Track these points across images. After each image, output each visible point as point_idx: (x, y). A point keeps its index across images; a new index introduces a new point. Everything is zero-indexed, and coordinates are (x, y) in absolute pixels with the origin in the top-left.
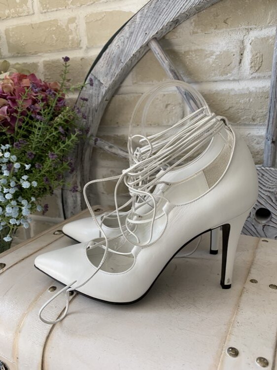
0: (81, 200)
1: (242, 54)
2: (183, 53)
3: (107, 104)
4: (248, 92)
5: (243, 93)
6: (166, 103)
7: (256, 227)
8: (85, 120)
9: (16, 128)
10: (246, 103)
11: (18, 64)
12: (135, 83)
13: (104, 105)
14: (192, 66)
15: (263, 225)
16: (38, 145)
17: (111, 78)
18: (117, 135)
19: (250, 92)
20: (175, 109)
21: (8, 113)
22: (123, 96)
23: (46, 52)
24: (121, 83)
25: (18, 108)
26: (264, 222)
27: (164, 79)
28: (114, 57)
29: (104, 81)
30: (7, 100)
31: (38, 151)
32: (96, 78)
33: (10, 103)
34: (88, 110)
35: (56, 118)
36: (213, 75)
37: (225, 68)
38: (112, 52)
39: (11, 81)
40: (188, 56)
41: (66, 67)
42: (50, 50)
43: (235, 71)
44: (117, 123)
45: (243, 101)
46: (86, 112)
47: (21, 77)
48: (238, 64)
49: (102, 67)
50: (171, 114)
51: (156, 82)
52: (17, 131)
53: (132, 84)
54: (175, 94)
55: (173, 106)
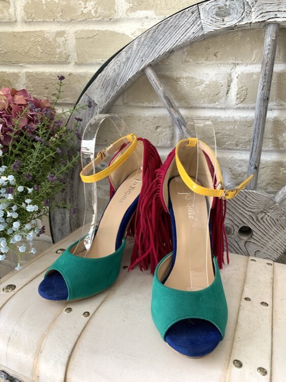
0: (70, 217)
1: (229, 86)
2: (175, 79)
4: (233, 120)
5: (229, 120)
6: (157, 125)
7: (239, 243)
9: (10, 148)
10: (231, 130)
12: (127, 103)
14: (182, 92)
17: (106, 100)
19: (235, 121)
20: (165, 131)
21: (2, 131)
25: (14, 126)
26: (245, 238)
27: (154, 103)
28: (110, 79)
29: (98, 102)
30: (2, 117)
32: (91, 99)
33: (5, 121)
34: (81, 128)
35: (52, 138)
36: (202, 102)
37: (213, 97)
38: (108, 75)
39: (5, 98)
40: (179, 82)
41: (61, 86)
43: (222, 100)
44: (106, 141)
45: (228, 128)
47: (14, 93)
48: (225, 94)
49: (97, 88)
50: (161, 135)
51: (146, 104)
52: (11, 151)
53: (122, 104)
54: (166, 118)
55: (163, 128)
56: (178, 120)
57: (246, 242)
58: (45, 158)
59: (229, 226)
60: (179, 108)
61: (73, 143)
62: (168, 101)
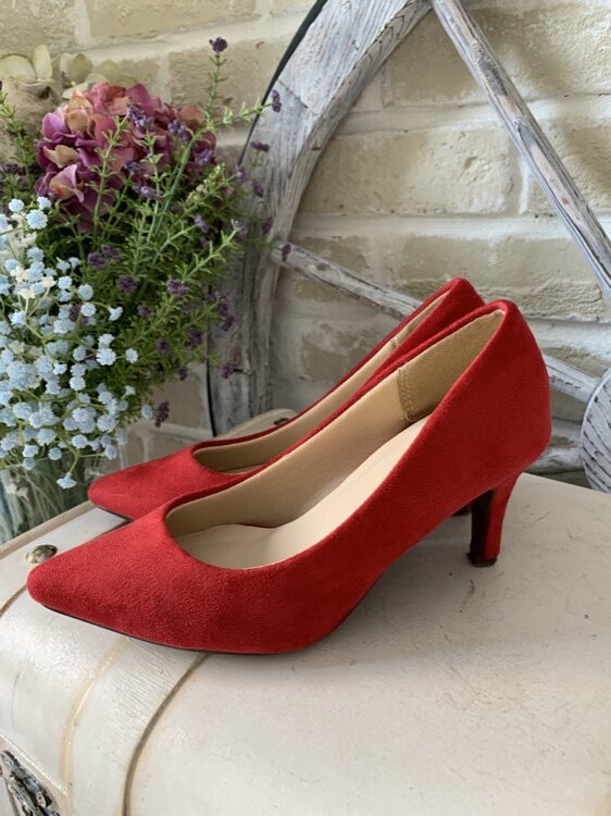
0: (249, 394)
2: (521, 17)
3: (316, 158)
6: (468, 154)
8: (261, 199)
9: (96, 219)
11: (109, 62)
12: (391, 104)
13: (308, 162)
14: (541, 53)
16: (145, 260)
17: (329, 91)
18: (340, 237)
20: (489, 169)
21: (78, 181)
22: (358, 137)
23: (176, 31)
24: (354, 104)
25: (101, 168)
27: (463, 93)
28: (338, 33)
29: (309, 99)
30: (75, 148)
31: (145, 276)
32: (291, 93)
33: (82, 155)
34: (269, 173)
35: (191, 194)
36: (599, 75)
38: (333, 22)
39: (87, 104)
40: (534, 26)
41: (219, 65)
42: (184, 27)
44: (341, 206)
46: (264, 179)
47: (112, 93)
49: (307, 62)
50: (478, 182)
51: (442, 100)
52: (99, 226)
53: (380, 106)
54: (493, 132)
55: (483, 162)
56: (519, 130)
58: (168, 242)
60: (532, 100)
61: (252, 211)
62: (491, 75)
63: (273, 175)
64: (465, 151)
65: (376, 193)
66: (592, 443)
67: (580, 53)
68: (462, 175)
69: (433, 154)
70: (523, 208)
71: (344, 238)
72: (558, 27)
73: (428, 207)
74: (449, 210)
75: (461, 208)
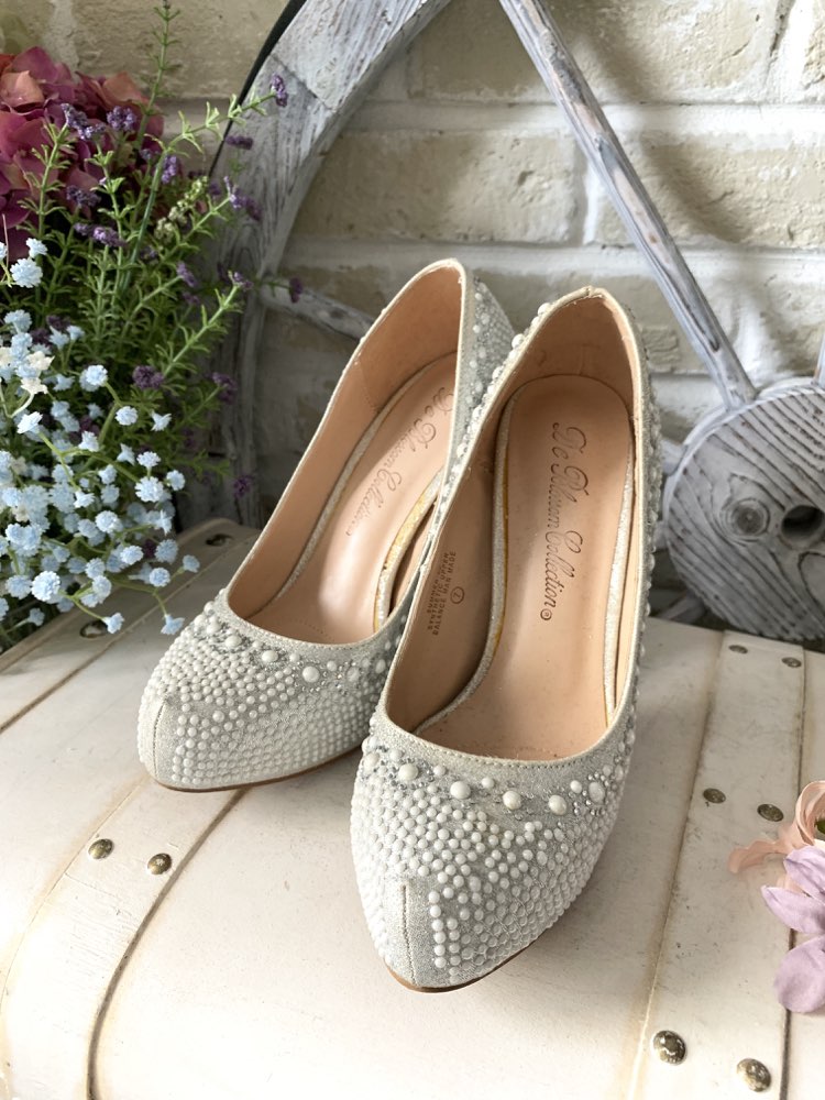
1: (782, 17)
3: (320, 165)
4: (786, 147)
5: (772, 148)
6: (523, 168)
7: (780, 558)
8: (251, 221)
10: (776, 180)
12: (420, 94)
13: (310, 171)
14: (614, 46)
15: (802, 552)
17: (348, 78)
18: (349, 268)
19: (792, 148)
20: (550, 188)
22: (375, 135)
24: (370, 92)
26: (802, 544)
27: (517, 88)
29: (319, 85)
32: (293, 75)
34: (260, 186)
35: (162, 221)
36: (682, 80)
37: (721, 61)
40: (605, 10)
43: (754, 75)
44: (351, 227)
45: (768, 173)
46: (252, 192)
48: (768, 49)
49: (316, 34)
50: (535, 204)
51: (490, 94)
53: (404, 96)
54: (554, 141)
55: (542, 179)
56: (601, 149)
57: (803, 557)
59: (755, 506)
60: (607, 103)
61: (234, 237)
62: (567, 77)
63: (265, 189)
64: (519, 164)
65: (400, 212)
66: (679, 520)
67: (660, 51)
68: (514, 194)
69: (477, 164)
70: (589, 236)
71: (354, 267)
72: (635, 15)
73: (471, 233)
74: (497, 238)
75: (513, 234)
